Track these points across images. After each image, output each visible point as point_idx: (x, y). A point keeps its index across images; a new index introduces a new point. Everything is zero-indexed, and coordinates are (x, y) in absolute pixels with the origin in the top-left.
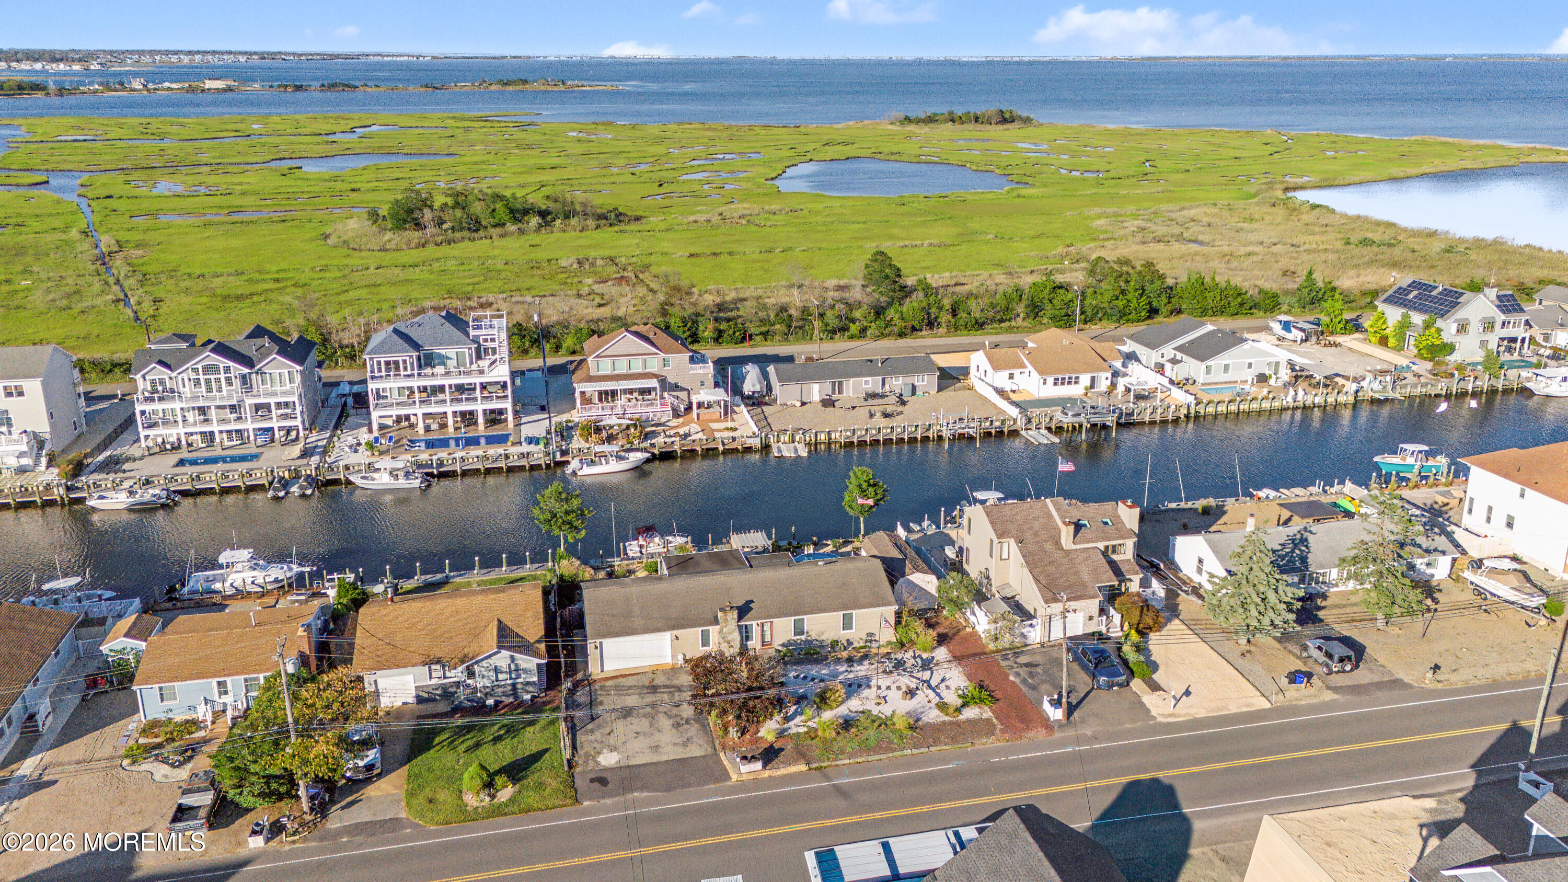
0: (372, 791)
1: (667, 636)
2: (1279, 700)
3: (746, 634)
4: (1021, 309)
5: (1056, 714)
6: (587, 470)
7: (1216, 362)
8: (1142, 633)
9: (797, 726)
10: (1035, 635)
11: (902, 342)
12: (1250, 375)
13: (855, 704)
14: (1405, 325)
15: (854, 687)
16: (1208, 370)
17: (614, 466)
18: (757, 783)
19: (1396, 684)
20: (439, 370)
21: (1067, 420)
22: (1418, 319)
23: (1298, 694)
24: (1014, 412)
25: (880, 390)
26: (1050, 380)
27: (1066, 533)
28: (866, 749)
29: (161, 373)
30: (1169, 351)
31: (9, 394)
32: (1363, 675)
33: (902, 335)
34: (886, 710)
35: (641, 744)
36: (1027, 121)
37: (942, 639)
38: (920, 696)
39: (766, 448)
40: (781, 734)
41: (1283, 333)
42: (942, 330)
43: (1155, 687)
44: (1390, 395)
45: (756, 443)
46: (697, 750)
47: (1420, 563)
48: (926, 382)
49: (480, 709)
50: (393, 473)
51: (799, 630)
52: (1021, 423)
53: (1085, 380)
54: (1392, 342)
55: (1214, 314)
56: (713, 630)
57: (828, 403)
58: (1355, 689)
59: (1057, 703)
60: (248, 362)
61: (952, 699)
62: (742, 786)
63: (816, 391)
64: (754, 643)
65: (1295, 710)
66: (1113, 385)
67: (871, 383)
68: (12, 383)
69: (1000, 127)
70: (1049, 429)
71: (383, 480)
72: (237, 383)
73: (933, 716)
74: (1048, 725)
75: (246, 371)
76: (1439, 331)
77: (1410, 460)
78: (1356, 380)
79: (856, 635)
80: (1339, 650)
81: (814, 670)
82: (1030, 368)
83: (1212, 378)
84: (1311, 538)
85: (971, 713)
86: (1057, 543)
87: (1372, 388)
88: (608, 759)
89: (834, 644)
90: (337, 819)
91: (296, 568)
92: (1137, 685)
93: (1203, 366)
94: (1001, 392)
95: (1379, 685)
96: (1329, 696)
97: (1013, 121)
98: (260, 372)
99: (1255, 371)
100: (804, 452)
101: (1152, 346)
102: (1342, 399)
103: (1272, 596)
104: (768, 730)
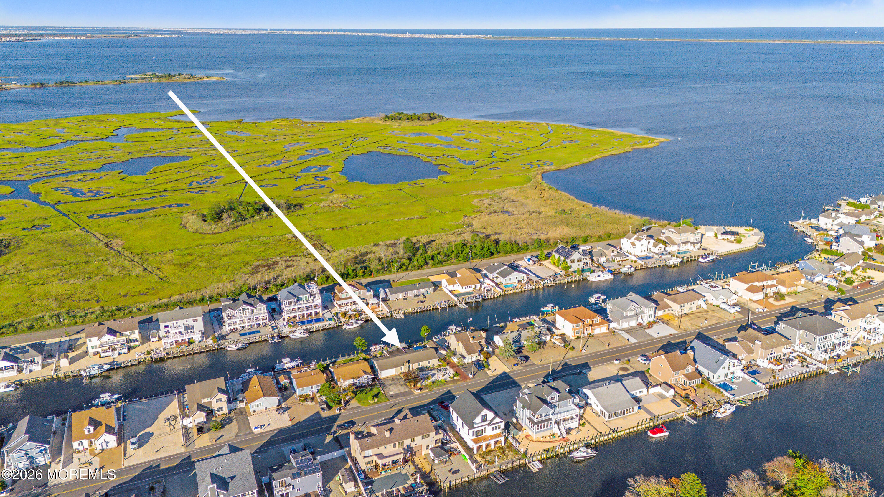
0: (351, 402)
1: (394, 369)
2: (511, 369)
3: (409, 367)
4: (453, 256)
5: (471, 376)
6: (348, 327)
7: (508, 278)
8: (487, 358)
9: (424, 384)
10: (466, 361)
11: (420, 271)
12: (516, 281)
13: (433, 379)
14: (559, 259)
15: (433, 375)
16: (505, 281)
17: (355, 326)
18: (420, 394)
19: (534, 364)
20: (301, 302)
21: (469, 301)
22: (562, 258)
23: (515, 368)
24: (455, 299)
25: (418, 294)
26: (464, 287)
27: (471, 339)
28: (438, 386)
29: (230, 311)
30: (495, 274)
31: (194, 321)
32: (528, 363)
33: (419, 269)
34: (440, 379)
35: (396, 390)
36: (441, 117)
37: (448, 364)
38: (445, 376)
39: (392, 315)
40: (422, 385)
41: (528, 262)
42: (430, 266)
43: (489, 369)
44: (552, 284)
45: (389, 315)
46: (407, 390)
47: (543, 338)
48: (431, 290)
49: (361, 386)
50: (300, 333)
51: (419, 365)
52: (458, 302)
53: (473, 286)
54: (557, 264)
55: (510, 253)
56: (403, 367)
57: (405, 299)
58: (526, 366)
59: (471, 374)
60: (252, 305)
61: (452, 376)
62: (417, 395)
63: (401, 296)
64: (411, 369)
65: (515, 371)
66: (481, 286)
67: (416, 292)
68: (195, 319)
69: (430, 123)
70: (465, 303)
71: (298, 335)
72: (251, 312)
73: (449, 379)
74: (470, 379)
75: (253, 308)
76: (567, 263)
77: (550, 309)
78: (544, 279)
79: (431, 365)
80: (523, 358)
81: (424, 373)
82: (458, 284)
83: (506, 283)
84: (522, 334)
85: (455, 378)
86: (470, 342)
87: (548, 282)
88: (391, 393)
89: (427, 367)
90: (348, 407)
91: (298, 362)
92: (486, 369)
93: (504, 279)
94: (451, 291)
95: (530, 365)
96: (521, 368)
97: (435, 118)
98: (256, 308)
99: (518, 279)
100: (403, 317)
101: (491, 273)
102: (540, 286)
103: (510, 350)
104: (419, 385)
